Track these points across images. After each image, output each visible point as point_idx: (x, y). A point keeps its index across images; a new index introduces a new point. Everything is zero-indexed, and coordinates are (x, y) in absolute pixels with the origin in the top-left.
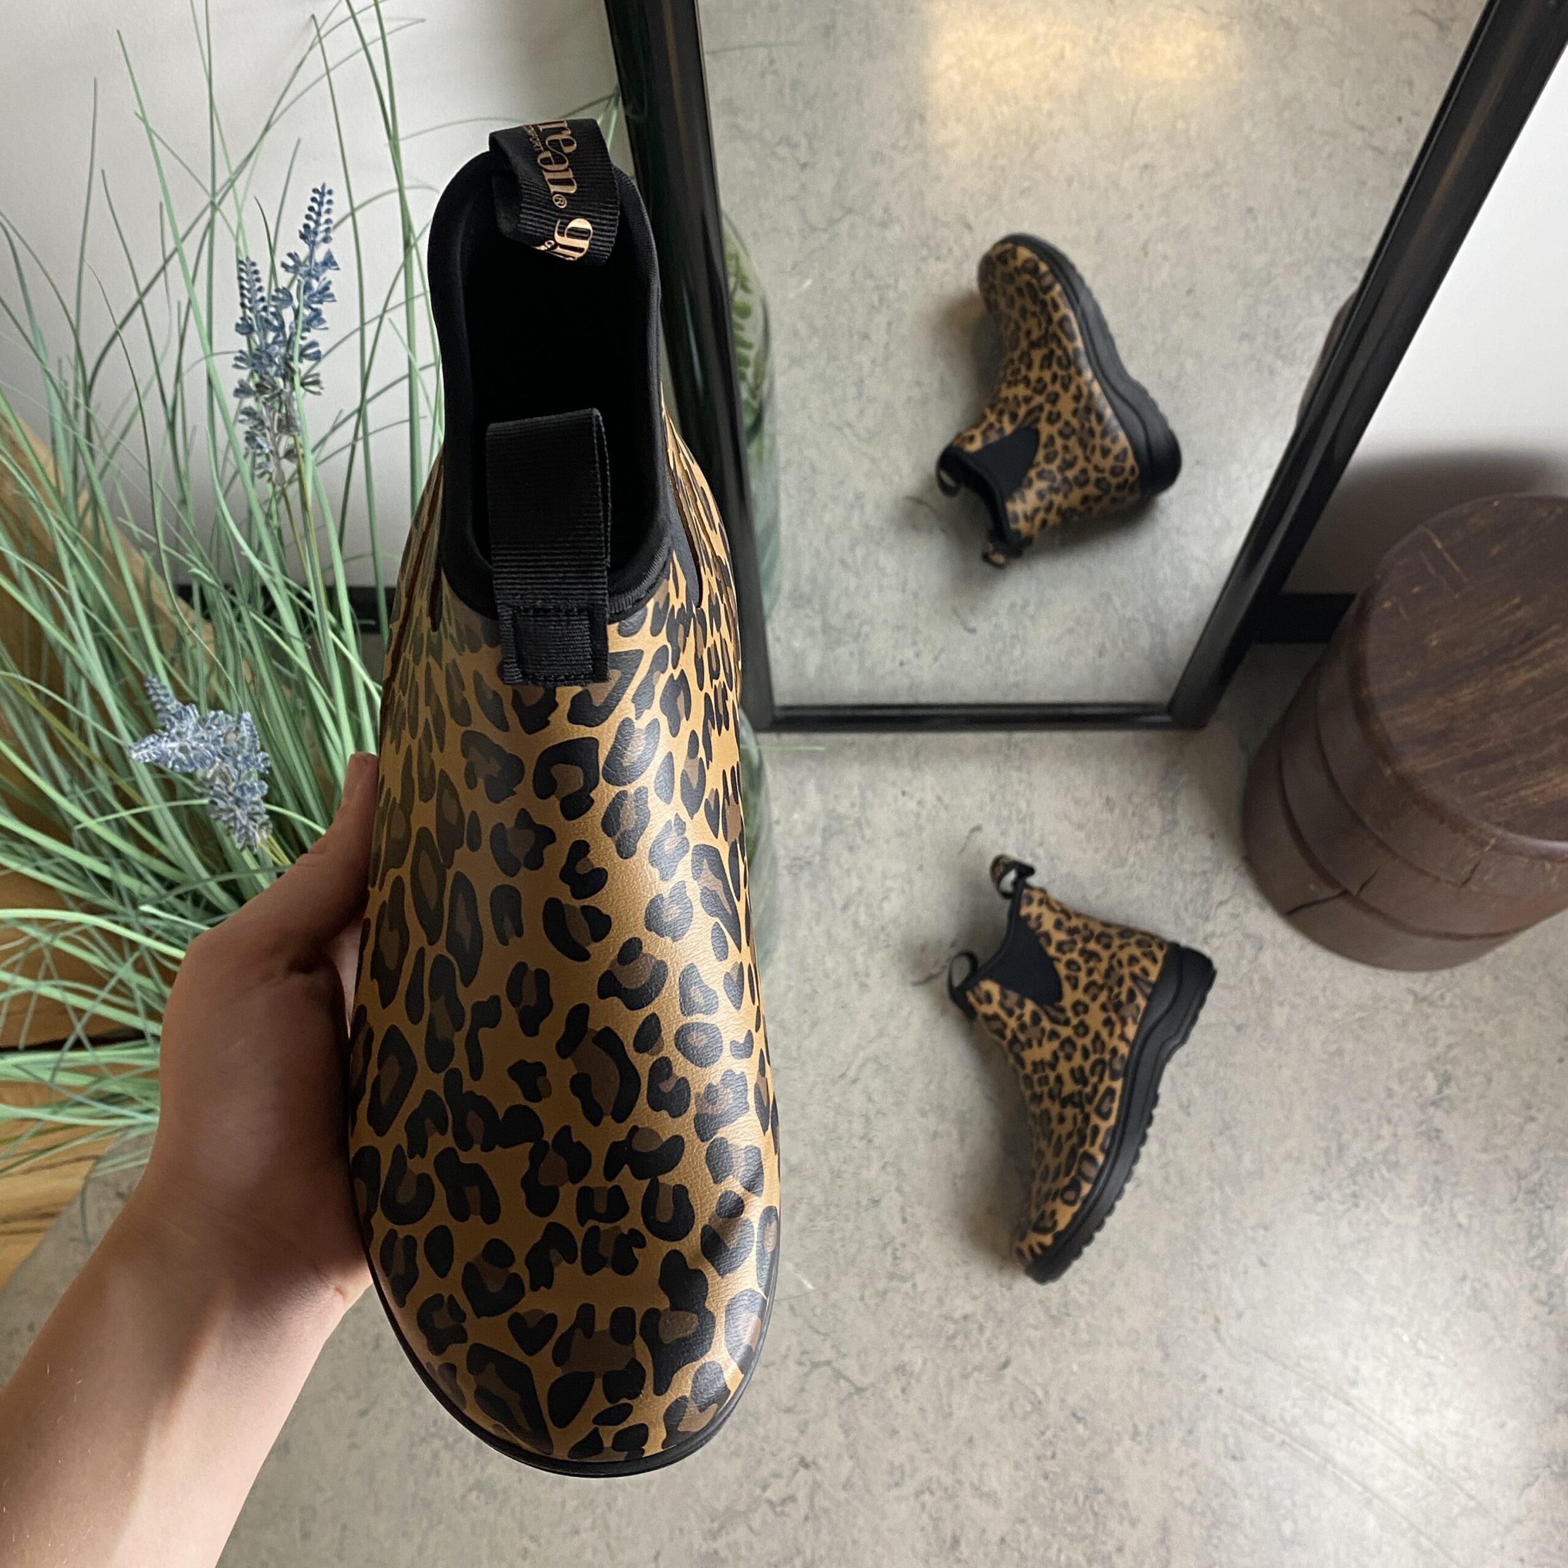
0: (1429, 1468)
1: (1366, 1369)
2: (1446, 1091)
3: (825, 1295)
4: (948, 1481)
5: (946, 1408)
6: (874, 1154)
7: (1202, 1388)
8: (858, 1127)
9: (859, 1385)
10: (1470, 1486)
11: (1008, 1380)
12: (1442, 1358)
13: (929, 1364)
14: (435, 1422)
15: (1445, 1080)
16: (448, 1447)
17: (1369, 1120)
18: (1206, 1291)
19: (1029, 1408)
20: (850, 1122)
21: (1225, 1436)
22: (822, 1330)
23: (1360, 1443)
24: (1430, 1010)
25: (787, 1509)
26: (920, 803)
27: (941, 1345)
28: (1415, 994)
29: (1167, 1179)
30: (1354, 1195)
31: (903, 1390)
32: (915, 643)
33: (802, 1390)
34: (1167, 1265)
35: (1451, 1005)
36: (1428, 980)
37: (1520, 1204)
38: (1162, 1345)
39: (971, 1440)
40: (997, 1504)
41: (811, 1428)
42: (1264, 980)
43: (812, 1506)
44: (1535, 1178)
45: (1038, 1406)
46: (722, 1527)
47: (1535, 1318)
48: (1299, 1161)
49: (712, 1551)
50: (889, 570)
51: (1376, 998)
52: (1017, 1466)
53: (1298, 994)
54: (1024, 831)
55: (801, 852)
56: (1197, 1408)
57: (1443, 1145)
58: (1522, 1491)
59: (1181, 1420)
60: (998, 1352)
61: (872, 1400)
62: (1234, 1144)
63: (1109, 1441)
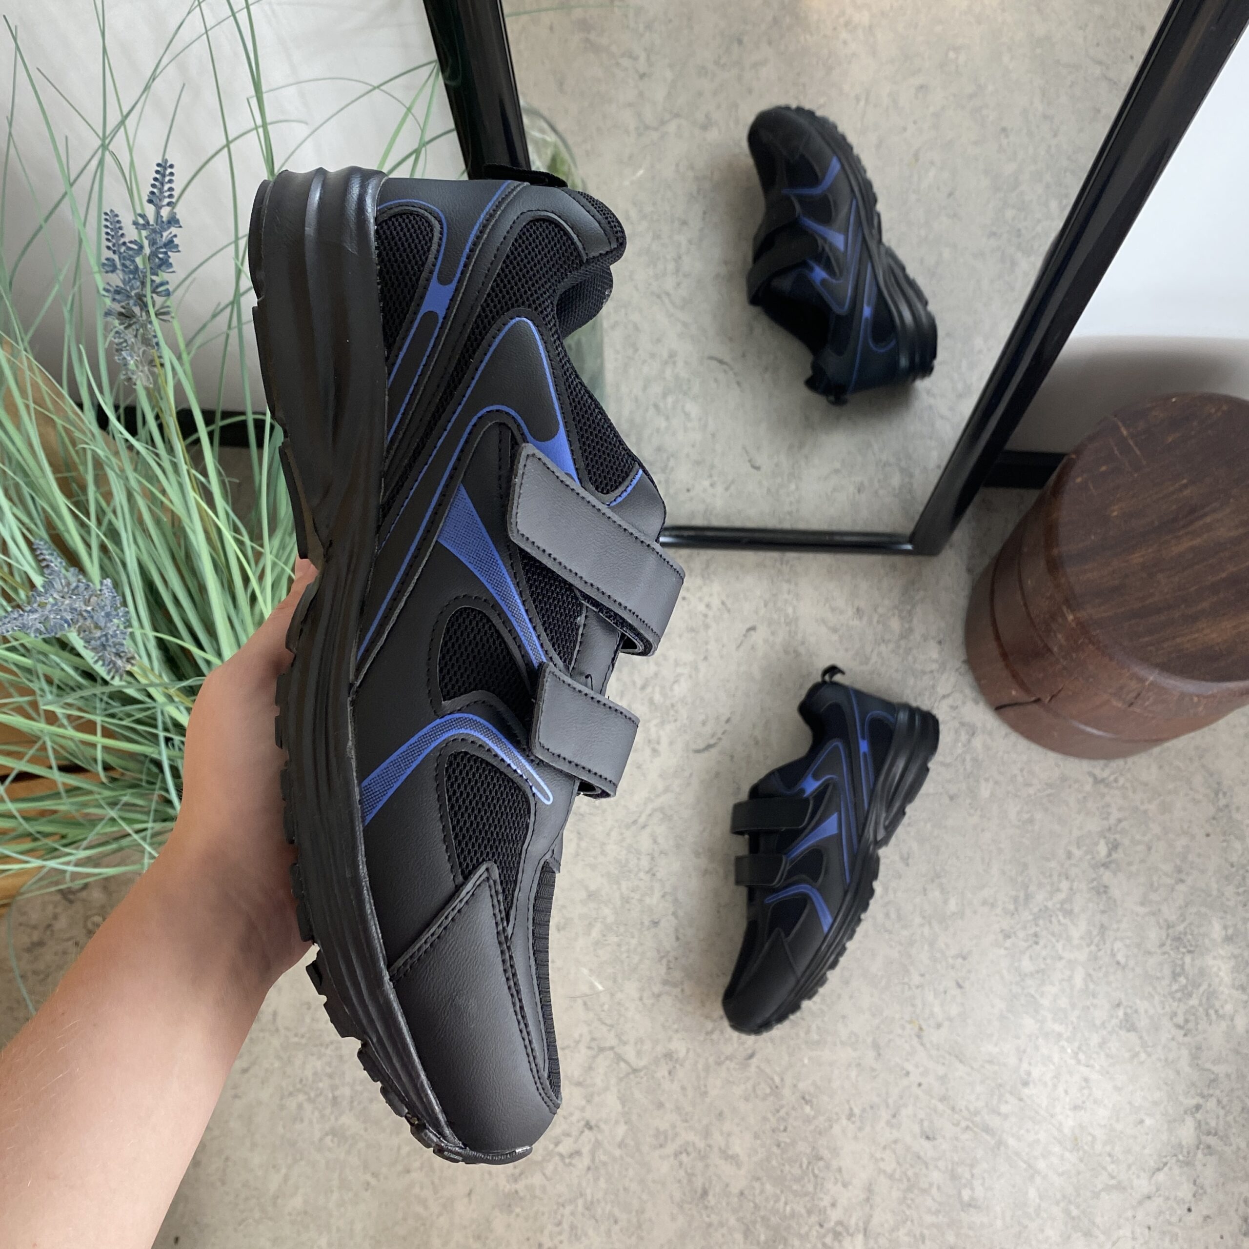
0: (1081, 1153)
1: (1036, 1073)
2: (1115, 856)
3: (612, 995)
4: (701, 1145)
6: (657, 885)
7: (905, 1082)
8: (645, 863)
9: (635, 1066)
10: (1111, 1168)
11: (753, 1069)
12: (1097, 1067)
13: (691, 1054)
14: (301, 1080)
15: (1114, 847)
16: (310, 1100)
17: (1051, 876)
18: (913, 1005)
19: (768, 1091)
20: (639, 859)
21: (922, 1120)
22: (609, 1022)
23: (1028, 1131)
24: (1106, 790)
25: (574, 1162)
26: (708, 606)
27: (702, 1038)
28: (1095, 777)
29: (887, 915)
30: (1036, 935)
31: (670, 1073)
32: (711, 476)
33: (590, 1068)
34: (883, 983)
35: (1123, 787)
36: (1106, 765)
37: (1167, 948)
38: (876, 1046)
39: (721, 1114)
40: (739, 1165)
41: (596, 1099)
42: (975, 760)
43: (593, 1159)
44: (1181, 928)
45: (775, 1090)
46: (521, 1174)
47: (1173, 1039)
48: (993, 906)
49: (513, 1191)
50: (693, 415)
51: (1064, 779)
52: (756, 1136)
53: (1000, 773)
54: (790, 632)
56: (901, 1097)
57: (1110, 898)
58: (1154, 1173)
59: (887, 1106)
60: (746, 1046)
61: (645, 1078)
62: (943, 890)
63: (829, 1120)
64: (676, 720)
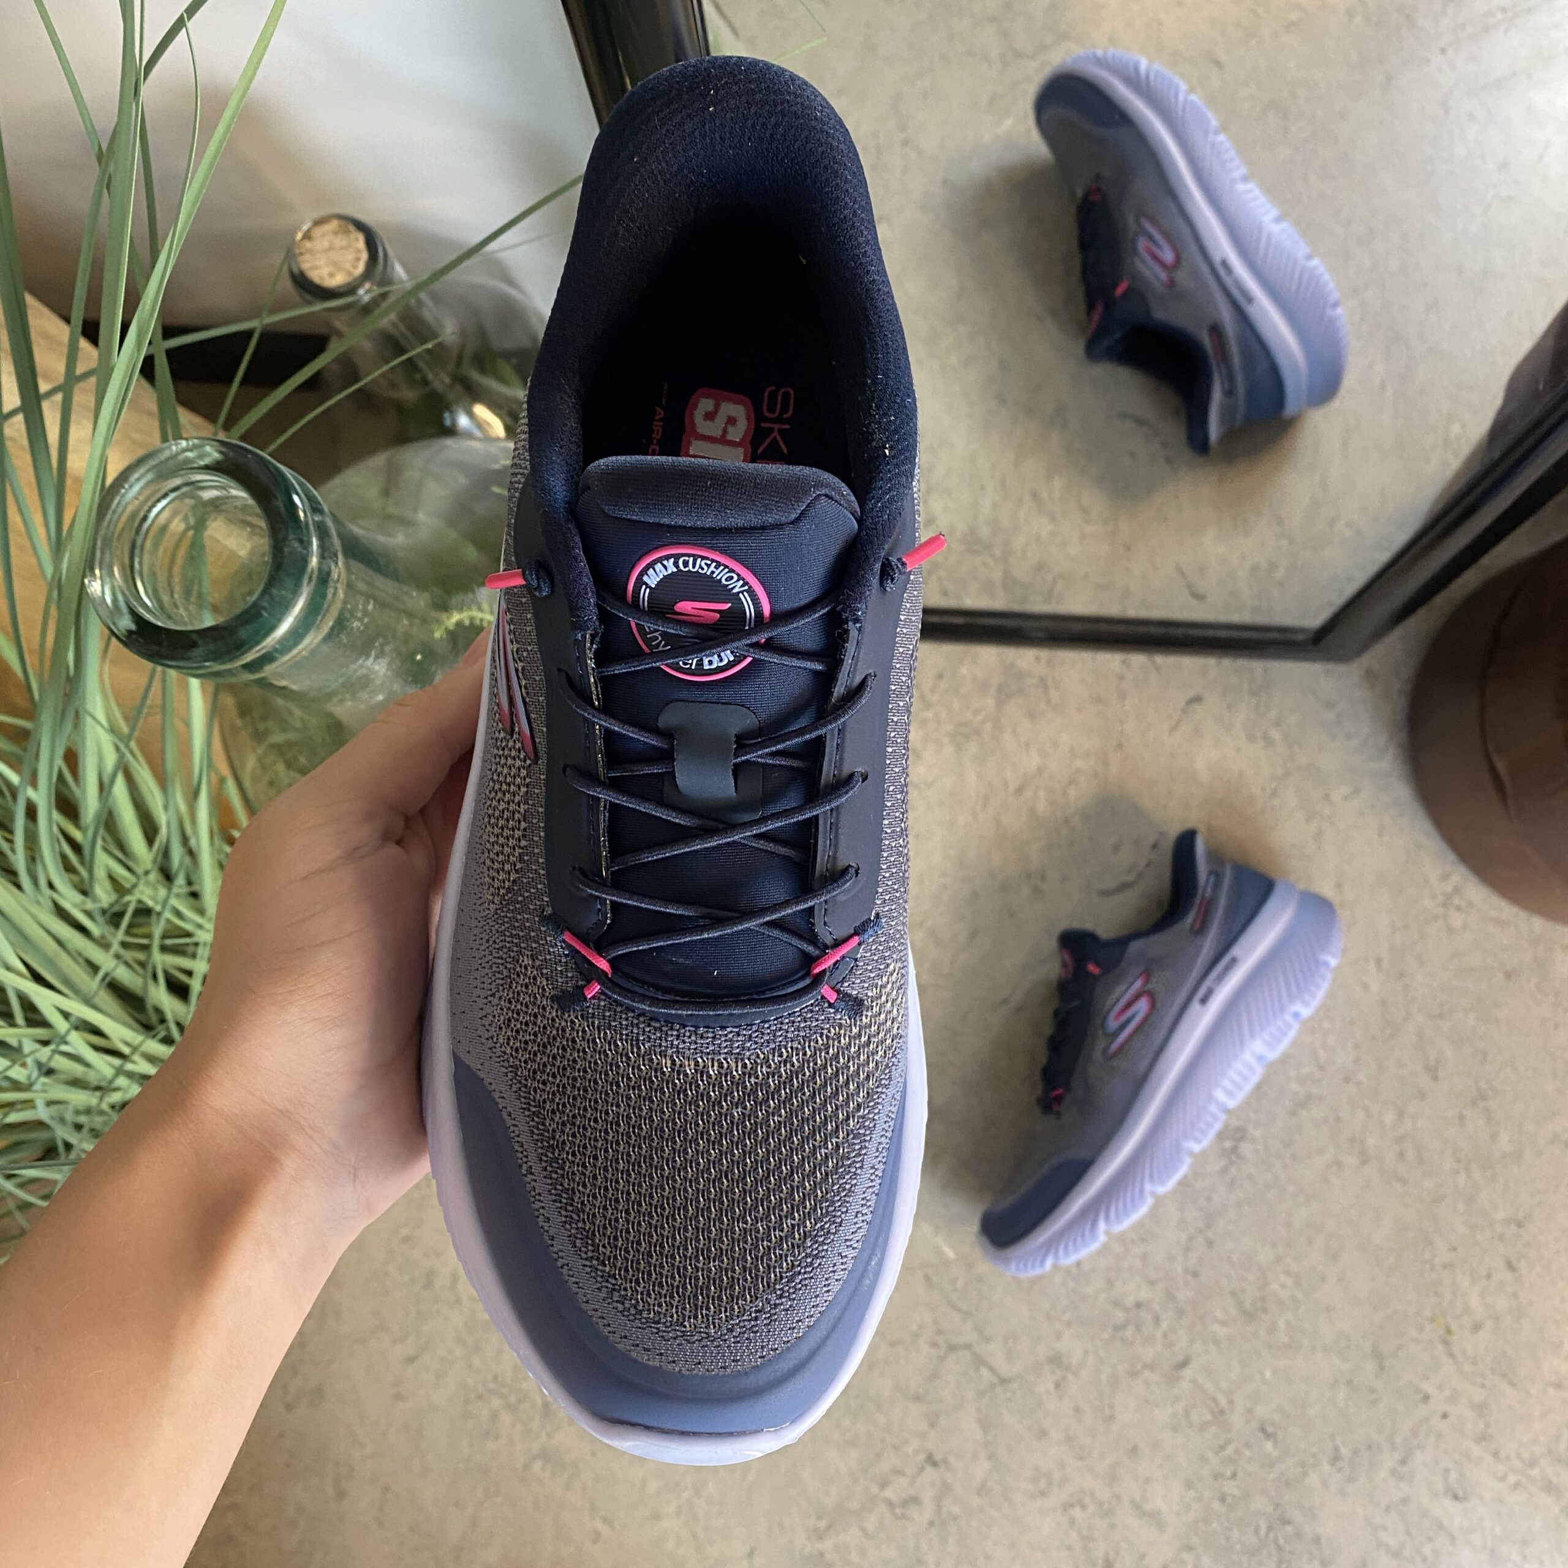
3: (969, 1266)
4: (1104, 1494)
5: (1107, 1410)
7: (1422, 1411)
9: (1004, 1375)
11: (1185, 1385)
13: (1091, 1357)
16: (509, 1407)
18: (1437, 1294)
19: (1208, 1417)
22: (964, 1307)
25: (909, 1512)
27: (1106, 1336)
29: (1401, 1155)
31: (1058, 1386)
33: (934, 1375)
34: (1392, 1260)
38: (1377, 1355)
39: (1134, 1451)
40: (1161, 1526)
41: (944, 1421)
43: (938, 1510)
45: (1220, 1413)
46: (830, 1527)
49: (816, 1552)
52: (1189, 1485)
55: (969, 716)
56: (1415, 1433)
59: (1394, 1447)
60: (1176, 1349)
61: (1019, 1394)
62: (1490, 1120)
63: (1303, 1464)
64: (1071, 844)
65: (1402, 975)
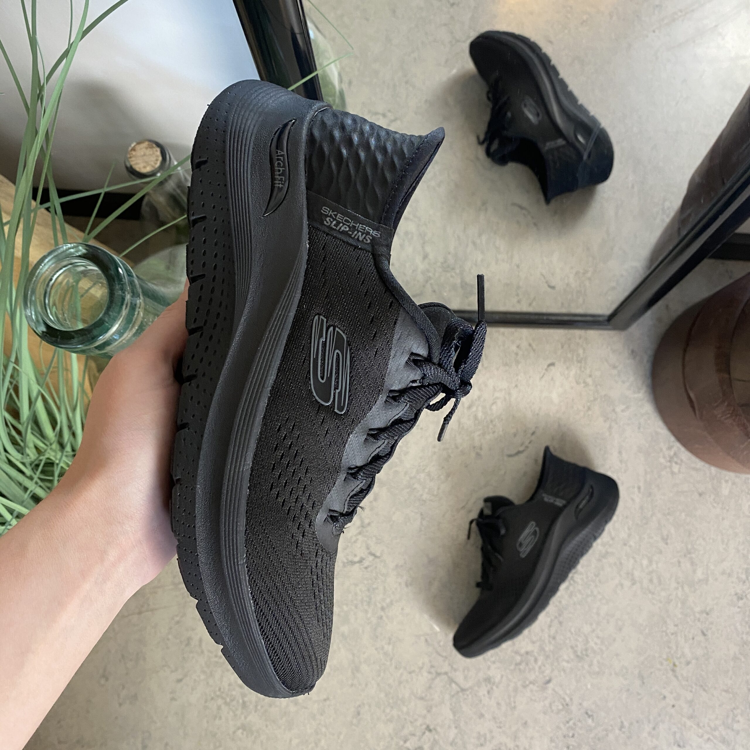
3: (447, 635)
4: (511, 745)
7: (663, 704)
9: (463, 687)
11: (550, 691)
13: (504, 679)
14: (220, 689)
18: (669, 647)
19: (561, 707)
21: (675, 733)
22: (444, 654)
26: (518, 347)
27: (512, 667)
29: (651, 581)
31: (489, 692)
33: (430, 687)
34: (647, 631)
38: (641, 677)
39: (526, 723)
41: (434, 709)
45: (566, 705)
48: (730, 575)
52: (552, 740)
54: (580, 368)
56: (659, 715)
59: (649, 721)
60: (545, 674)
61: (470, 696)
62: (692, 563)
63: (606, 730)
64: (494, 432)
65: (650, 494)
